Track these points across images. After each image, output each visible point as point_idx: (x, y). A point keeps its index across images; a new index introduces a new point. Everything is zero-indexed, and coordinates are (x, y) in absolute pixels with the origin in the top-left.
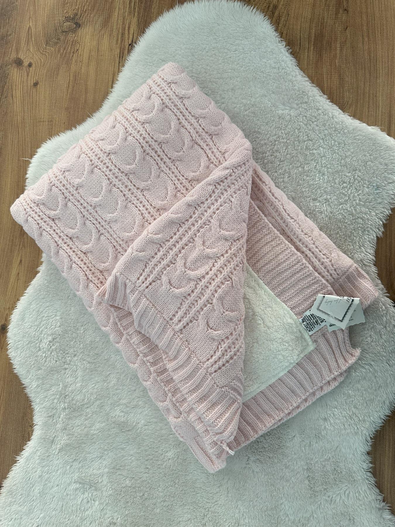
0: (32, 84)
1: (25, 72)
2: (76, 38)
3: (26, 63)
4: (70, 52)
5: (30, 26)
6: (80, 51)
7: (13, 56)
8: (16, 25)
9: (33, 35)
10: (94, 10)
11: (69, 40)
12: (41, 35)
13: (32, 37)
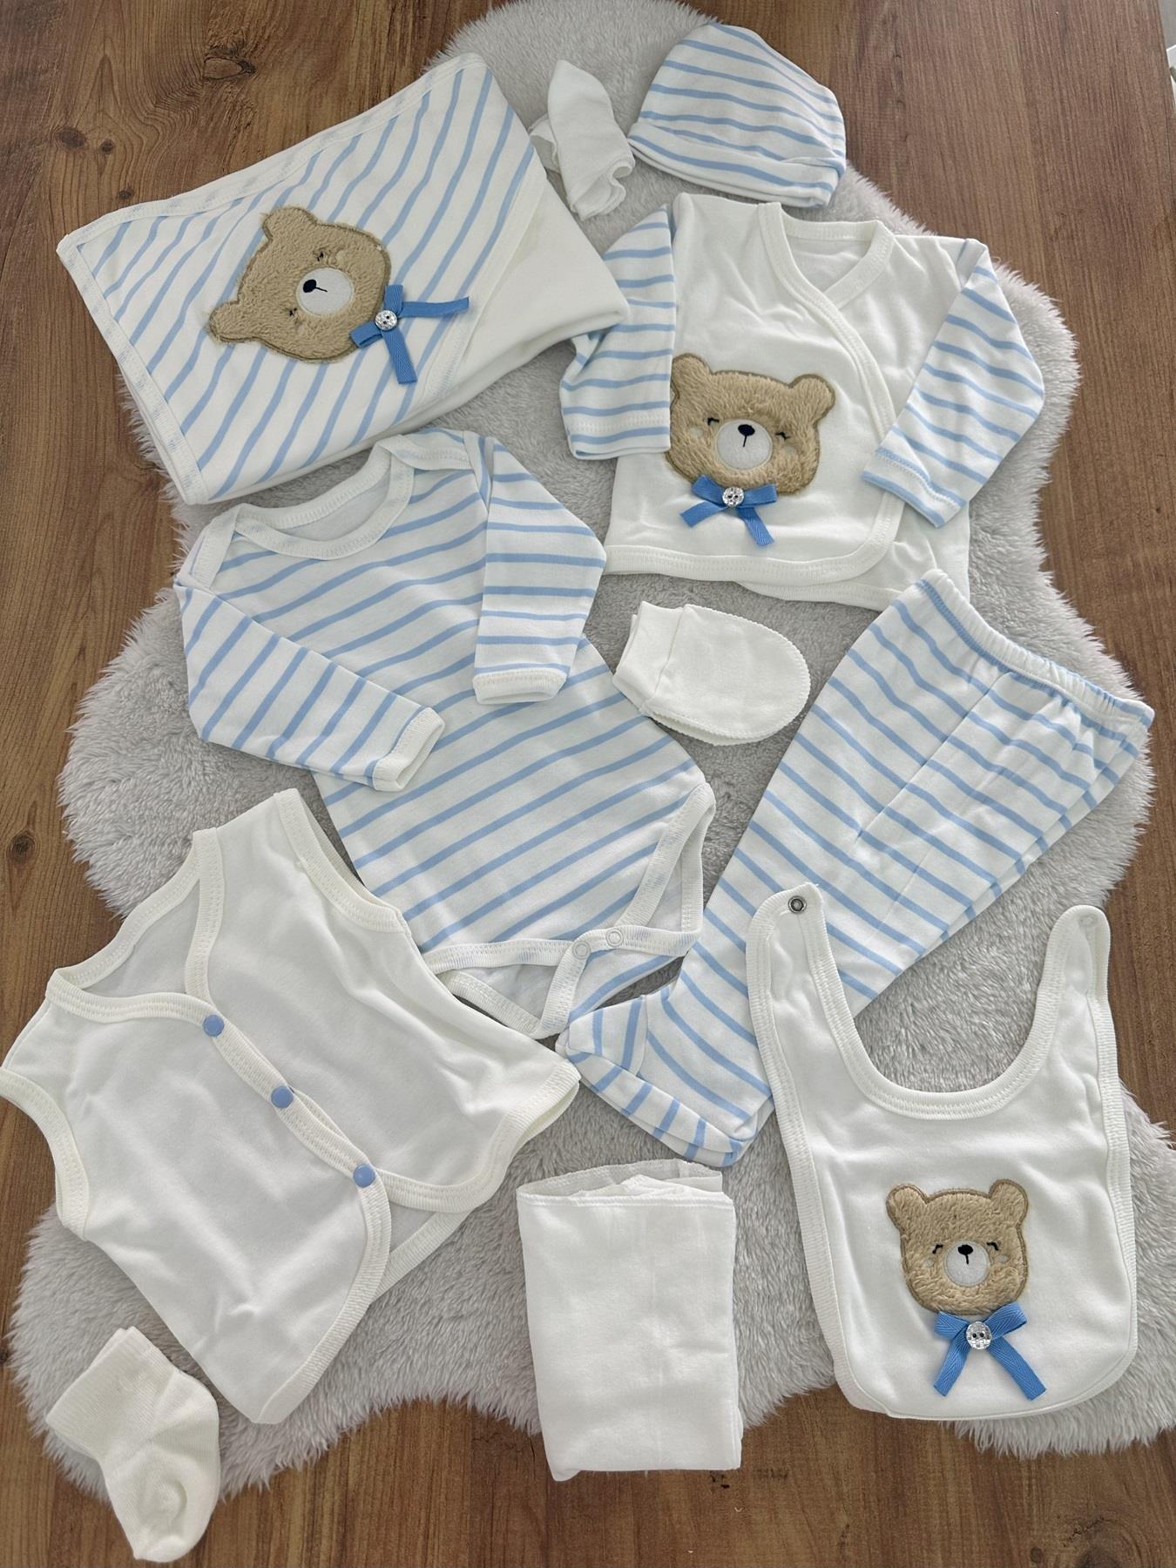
0: (114, 193)
1: (93, 163)
2: (243, 96)
3: (95, 141)
4: (227, 130)
5: (105, 56)
6: (255, 127)
7: (56, 121)
8: (64, 50)
9: (115, 75)
10: (291, 38)
11: (224, 98)
12: (141, 80)
13: (112, 81)
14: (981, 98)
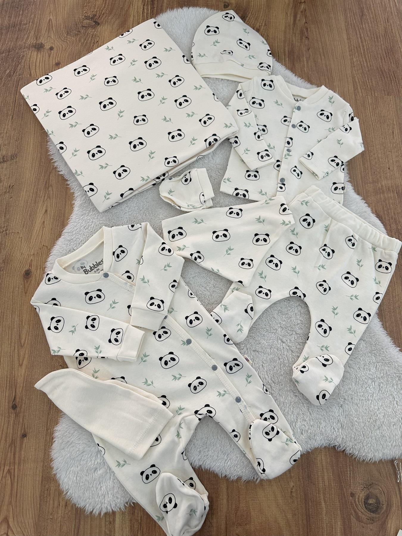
0: (54, 63)
1: (47, 53)
2: (95, 32)
3: (47, 46)
4: (90, 43)
5: (50, 18)
6: (100, 42)
8: (35, 17)
9: (54, 26)
10: (111, 14)
11: (89, 33)
12: (62, 27)
13: (52, 27)
14: (333, 37)
